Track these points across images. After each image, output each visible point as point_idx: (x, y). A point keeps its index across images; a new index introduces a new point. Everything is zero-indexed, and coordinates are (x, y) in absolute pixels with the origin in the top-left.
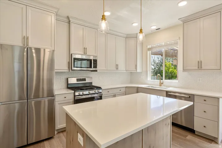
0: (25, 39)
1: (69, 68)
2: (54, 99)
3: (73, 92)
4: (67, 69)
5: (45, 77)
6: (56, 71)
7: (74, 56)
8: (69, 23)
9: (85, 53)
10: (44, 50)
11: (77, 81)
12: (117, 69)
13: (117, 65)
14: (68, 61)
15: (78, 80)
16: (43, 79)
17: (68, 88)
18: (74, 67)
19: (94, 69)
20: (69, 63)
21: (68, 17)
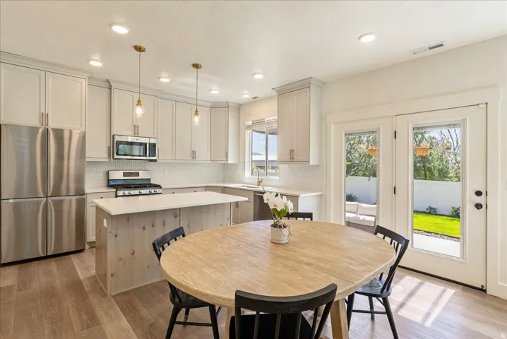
0: (44, 117)
1: (109, 156)
2: (84, 199)
3: (115, 190)
4: (107, 156)
5: (72, 172)
6: (87, 160)
7: (117, 139)
8: (111, 89)
9: (136, 134)
10: (71, 132)
11: (124, 176)
12: (194, 157)
13: (194, 152)
14: (108, 145)
15: (125, 174)
16: (68, 174)
17: (109, 186)
18: (117, 154)
19: (151, 158)
20: (109, 148)
21: (108, 81)
